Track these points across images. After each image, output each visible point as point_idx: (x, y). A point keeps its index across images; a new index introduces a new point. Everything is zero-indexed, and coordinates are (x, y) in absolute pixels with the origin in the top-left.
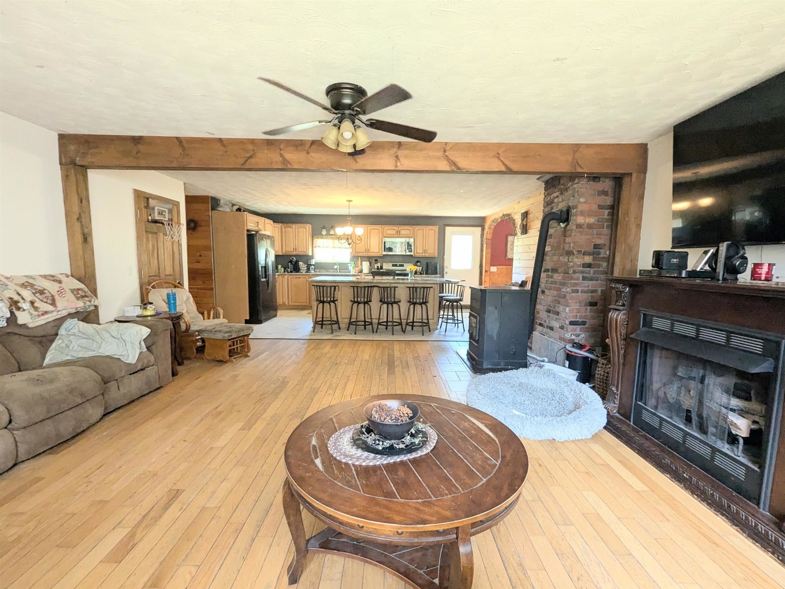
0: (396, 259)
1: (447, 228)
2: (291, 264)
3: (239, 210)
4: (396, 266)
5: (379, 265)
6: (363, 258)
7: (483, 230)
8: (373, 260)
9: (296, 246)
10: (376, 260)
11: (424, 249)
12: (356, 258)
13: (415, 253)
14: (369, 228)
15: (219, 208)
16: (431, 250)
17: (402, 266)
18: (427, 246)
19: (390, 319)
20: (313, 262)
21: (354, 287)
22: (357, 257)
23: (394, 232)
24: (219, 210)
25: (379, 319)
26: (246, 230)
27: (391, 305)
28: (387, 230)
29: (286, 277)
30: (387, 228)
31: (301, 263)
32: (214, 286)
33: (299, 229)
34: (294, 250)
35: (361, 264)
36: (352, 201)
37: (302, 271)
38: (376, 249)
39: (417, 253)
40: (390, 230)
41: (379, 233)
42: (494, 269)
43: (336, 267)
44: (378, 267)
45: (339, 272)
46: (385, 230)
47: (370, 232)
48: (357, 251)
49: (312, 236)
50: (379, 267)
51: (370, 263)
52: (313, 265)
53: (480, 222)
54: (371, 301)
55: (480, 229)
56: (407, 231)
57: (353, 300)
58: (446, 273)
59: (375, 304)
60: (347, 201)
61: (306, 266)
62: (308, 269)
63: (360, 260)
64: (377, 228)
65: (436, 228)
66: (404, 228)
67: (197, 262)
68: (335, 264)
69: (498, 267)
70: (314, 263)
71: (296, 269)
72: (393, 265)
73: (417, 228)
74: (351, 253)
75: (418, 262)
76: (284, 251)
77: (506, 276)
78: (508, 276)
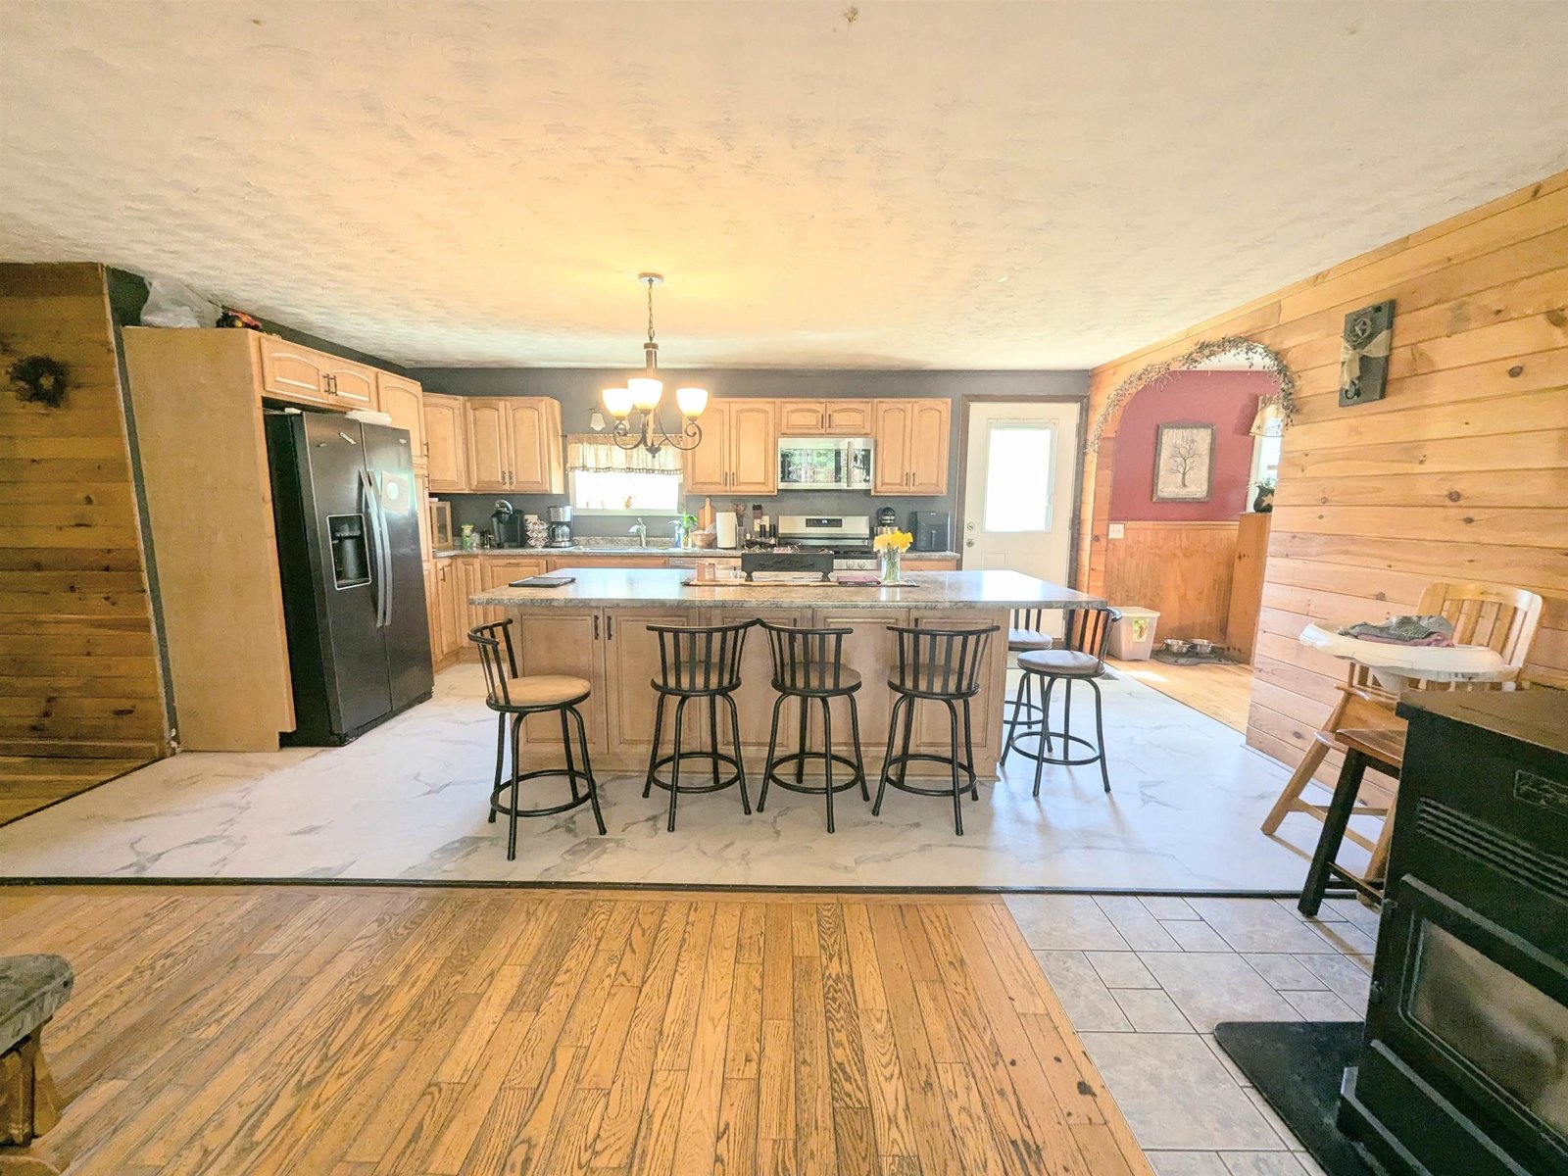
0: (819, 502)
1: (976, 408)
2: (500, 521)
3: (227, 320)
4: (818, 523)
5: (766, 521)
6: (719, 501)
7: (1085, 412)
8: (747, 506)
9: (510, 465)
10: (757, 508)
11: (907, 470)
12: (695, 499)
13: (879, 483)
14: (735, 407)
15: (149, 313)
16: (929, 475)
17: (838, 523)
18: (914, 466)
19: (816, 743)
20: (566, 514)
21: (661, 631)
22: (701, 498)
23: (811, 420)
24: (149, 325)
25: (772, 745)
26: (259, 403)
27: (818, 701)
28: (793, 412)
29: (477, 562)
30: (790, 407)
31: (531, 519)
32: (150, 614)
33: (518, 414)
34: (504, 478)
35: (713, 520)
36: (659, 276)
37: (532, 543)
38: (755, 474)
39: (883, 484)
40: (802, 412)
41: (767, 424)
42: (1117, 531)
43: (634, 529)
44: (762, 527)
45: (647, 544)
46: (784, 415)
47: (738, 421)
48: (698, 480)
49: (564, 436)
50: (768, 529)
51: (740, 517)
52: (568, 524)
53: (1078, 386)
54: (734, 686)
55: (1074, 408)
56: (854, 415)
57: (660, 681)
58: (970, 544)
59: (755, 694)
60: (643, 275)
61: (546, 526)
62: (551, 539)
63: (708, 506)
64: (758, 406)
65: (944, 406)
66: (845, 406)
67: (79, 525)
68: (634, 520)
69: (1130, 524)
70: (567, 519)
71: (517, 536)
72: (810, 523)
73: (887, 404)
74: (681, 485)
75: (886, 511)
76: (475, 482)
77: (1152, 551)
78: (1157, 551)
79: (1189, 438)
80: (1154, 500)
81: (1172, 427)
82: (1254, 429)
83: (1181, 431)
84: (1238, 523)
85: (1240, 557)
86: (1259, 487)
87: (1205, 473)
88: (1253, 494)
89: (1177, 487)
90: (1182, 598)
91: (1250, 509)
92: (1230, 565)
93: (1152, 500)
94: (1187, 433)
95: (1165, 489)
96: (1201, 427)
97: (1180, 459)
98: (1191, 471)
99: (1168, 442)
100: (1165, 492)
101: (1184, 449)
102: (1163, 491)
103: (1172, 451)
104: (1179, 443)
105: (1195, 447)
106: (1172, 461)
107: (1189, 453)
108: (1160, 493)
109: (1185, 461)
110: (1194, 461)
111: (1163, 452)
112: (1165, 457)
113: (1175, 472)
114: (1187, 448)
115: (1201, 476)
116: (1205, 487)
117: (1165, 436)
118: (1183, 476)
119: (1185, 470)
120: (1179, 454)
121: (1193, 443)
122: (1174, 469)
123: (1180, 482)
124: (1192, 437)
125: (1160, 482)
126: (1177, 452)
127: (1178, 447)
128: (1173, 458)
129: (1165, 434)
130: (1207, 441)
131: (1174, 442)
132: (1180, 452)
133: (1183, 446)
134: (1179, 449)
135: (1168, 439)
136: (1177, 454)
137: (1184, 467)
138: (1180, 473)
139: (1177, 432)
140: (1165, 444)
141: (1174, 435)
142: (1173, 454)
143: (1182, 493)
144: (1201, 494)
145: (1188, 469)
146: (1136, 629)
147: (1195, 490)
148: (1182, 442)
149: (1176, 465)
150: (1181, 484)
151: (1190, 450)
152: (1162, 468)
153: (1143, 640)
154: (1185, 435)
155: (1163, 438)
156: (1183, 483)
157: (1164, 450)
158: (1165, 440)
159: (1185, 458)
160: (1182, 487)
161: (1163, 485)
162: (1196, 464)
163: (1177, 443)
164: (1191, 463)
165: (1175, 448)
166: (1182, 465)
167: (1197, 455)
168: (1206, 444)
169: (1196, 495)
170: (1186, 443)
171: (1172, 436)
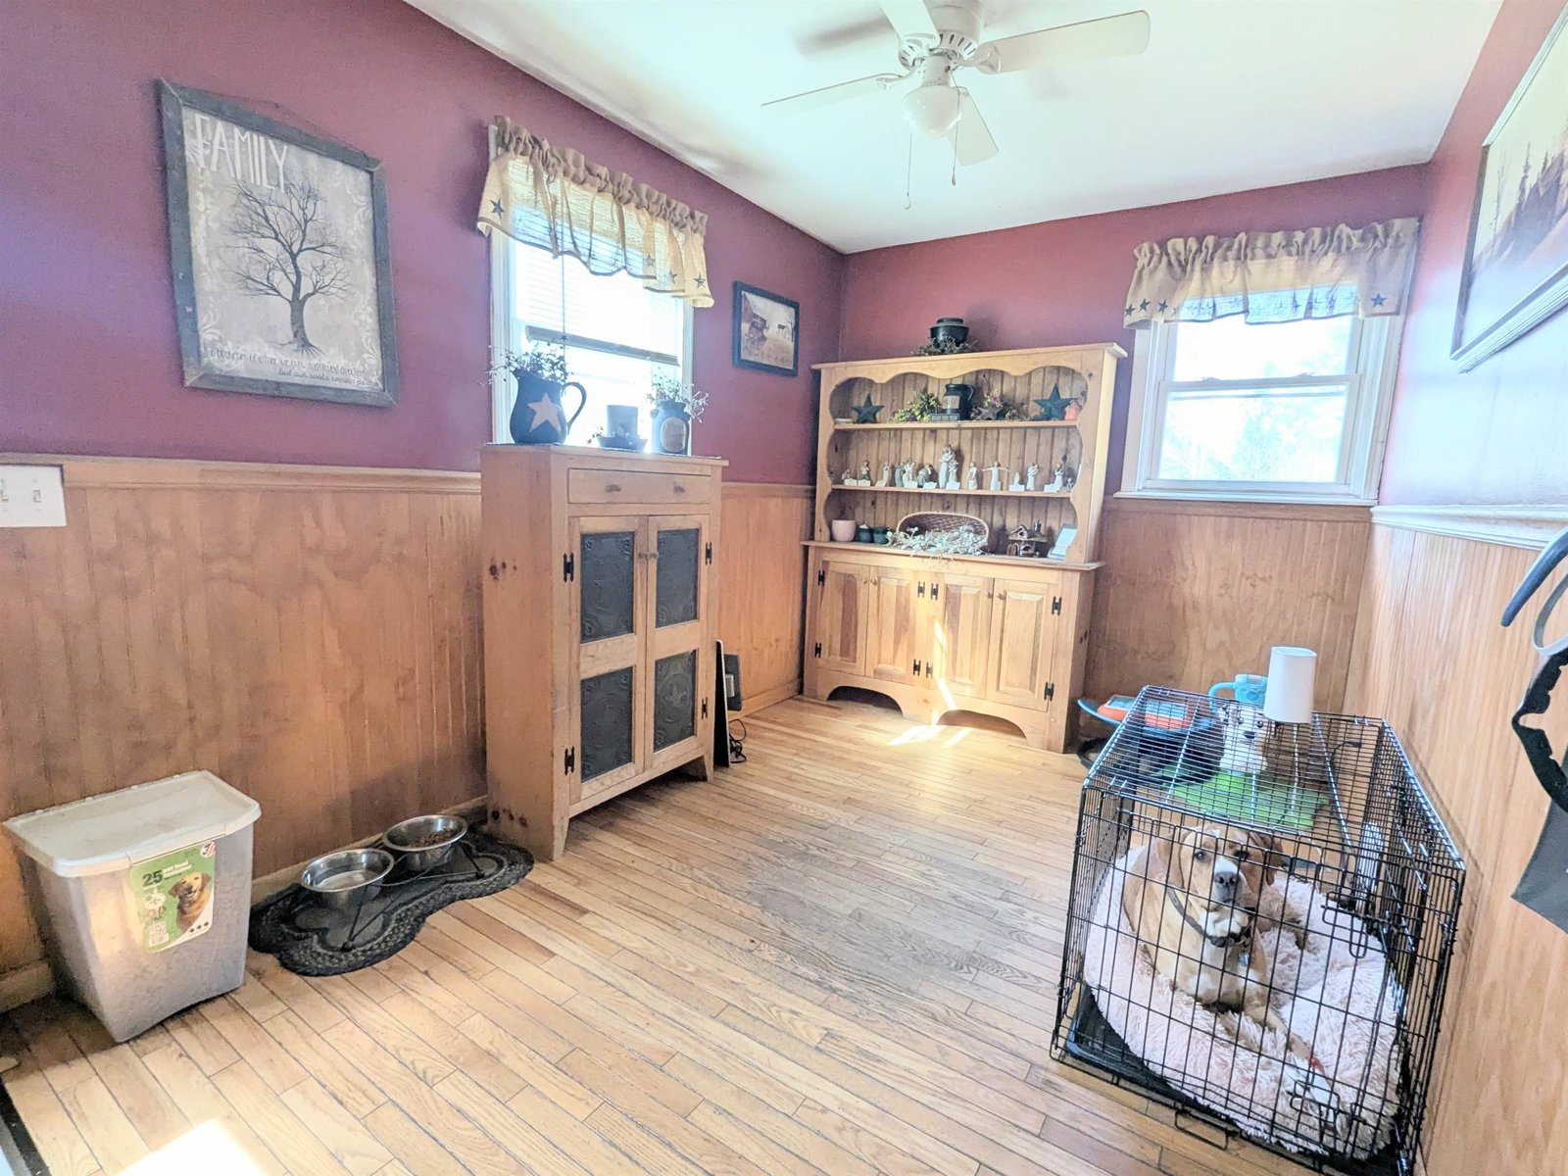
69: (91, 470)
77: (217, 568)
78: (240, 569)
79: (297, 179)
80: (190, 381)
81: (218, 112)
82: (486, 209)
83: (260, 141)
84: (478, 475)
85: (493, 570)
86: (516, 373)
87: (364, 314)
88: (506, 393)
89: (273, 343)
90: (352, 706)
91: (503, 435)
92: (474, 593)
93: (182, 380)
94: (287, 156)
95: (230, 347)
96: (335, 157)
97: (271, 248)
98: (320, 300)
99: (208, 160)
100: (231, 356)
101: (282, 212)
102: (221, 353)
103: (235, 206)
104: (258, 183)
105: (319, 216)
106: (242, 242)
107: (304, 232)
108: (212, 358)
109: (294, 257)
110: (324, 266)
111: (197, 202)
112: (210, 224)
113: (260, 287)
114: (292, 214)
115: (356, 323)
116: (373, 359)
117: (194, 135)
118: (292, 310)
119: (297, 288)
120: (264, 222)
121: (311, 202)
122: (253, 274)
123: (286, 332)
124: (306, 178)
125: (205, 320)
126: (259, 214)
127: (256, 201)
128: (240, 230)
129: (192, 128)
130: (359, 207)
131: (239, 177)
132: (267, 220)
133: (273, 198)
134: (257, 205)
135: (208, 152)
136: (260, 224)
137: (293, 278)
138: (280, 295)
139: (243, 139)
140: (198, 164)
141: (231, 146)
142: (240, 218)
143: (298, 368)
144: (362, 379)
145: (306, 287)
146: (160, 904)
147: (341, 362)
148: (269, 184)
149: (260, 262)
150: (291, 335)
151: (306, 222)
152: (205, 261)
153: (197, 933)
154: (281, 164)
155: (188, 140)
156: (295, 335)
157: (200, 195)
158: (194, 149)
159: (290, 247)
160: (295, 346)
161: (218, 332)
162: (331, 276)
163: (252, 181)
164: (314, 268)
165: (245, 201)
166: (284, 270)
167: (331, 245)
168: (356, 217)
169: (348, 381)
170: (283, 190)
171: (221, 144)
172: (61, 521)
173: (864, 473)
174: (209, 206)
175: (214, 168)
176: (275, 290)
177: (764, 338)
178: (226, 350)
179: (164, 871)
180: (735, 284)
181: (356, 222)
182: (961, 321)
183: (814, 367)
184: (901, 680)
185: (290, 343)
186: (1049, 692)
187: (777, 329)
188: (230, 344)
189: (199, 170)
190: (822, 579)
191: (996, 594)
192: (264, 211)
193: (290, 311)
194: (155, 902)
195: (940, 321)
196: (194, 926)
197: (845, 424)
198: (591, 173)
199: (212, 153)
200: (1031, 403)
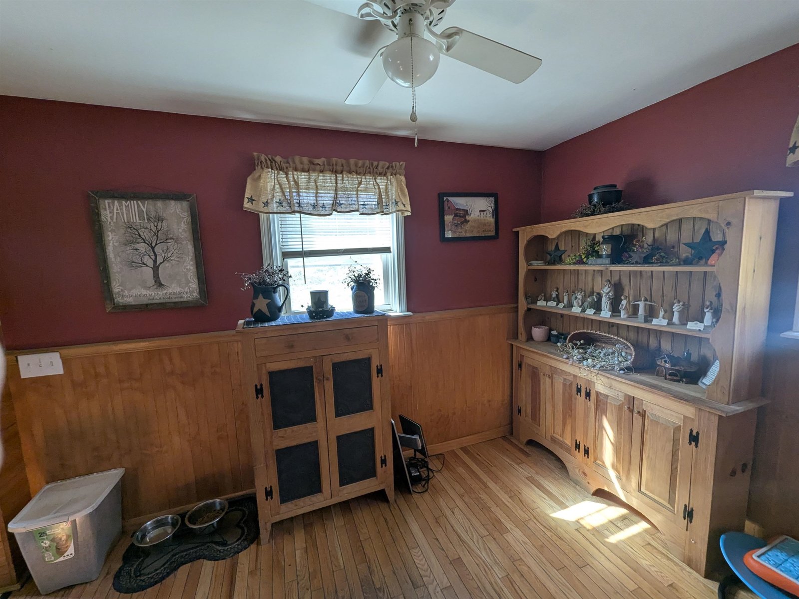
69: (73, 351)
77: (126, 385)
78: (136, 385)
79: (153, 214)
80: (110, 310)
81: (113, 197)
82: (245, 202)
83: (134, 203)
87: (189, 266)
89: (145, 287)
93: (105, 309)
94: (145, 206)
95: (126, 293)
96: (169, 198)
97: (142, 247)
98: (167, 264)
99: (112, 218)
100: (127, 297)
101: (147, 230)
102: (123, 296)
103: (125, 233)
104: (135, 221)
105: (165, 227)
106: (128, 248)
107: (157, 236)
108: (118, 299)
109: (153, 248)
110: (168, 249)
111: (108, 236)
112: (115, 244)
113: (138, 265)
114: (151, 230)
115: (185, 270)
116: (194, 285)
117: (105, 210)
118: (153, 271)
119: (155, 261)
120: (139, 237)
121: (160, 222)
122: (134, 260)
123: (151, 281)
124: (157, 212)
125: (114, 284)
126: (135, 234)
127: (134, 229)
128: (128, 243)
129: (104, 207)
130: (184, 218)
131: (126, 221)
132: (140, 235)
133: (142, 225)
134: (135, 231)
135: (111, 215)
136: (137, 238)
137: (153, 257)
138: (147, 266)
139: (127, 205)
140: (108, 221)
141: (121, 209)
142: (127, 238)
143: (157, 296)
144: (189, 295)
145: (159, 260)
146: (47, 545)
147: (178, 289)
148: (140, 220)
149: (138, 254)
150: (154, 282)
151: (158, 232)
152: (113, 260)
153: (67, 558)
154: (144, 210)
155: (103, 212)
156: (155, 281)
157: (110, 233)
158: (106, 216)
159: (151, 244)
160: (155, 287)
161: (120, 287)
162: (172, 252)
163: (132, 221)
164: (163, 251)
165: (129, 230)
166: (149, 255)
167: (171, 239)
168: (182, 223)
169: (181, 297)
170: (146, 221)
171: (117, 210)
172: (62, 372)
173: (554, 296)
174: (114, 237)
175: (115, 221)
176: (145, 264)
177: (467, 221)
178: (124, 294)
179: (47, 532)
180: (439, 194)
181: (183, 225)
182: (615, 186)
183: (515, 230)
184: (568, 450)
185: (153, 286)
186: (689, 514)
187: (478, 213)
188: (126, 292)
189: (108, 223)
190: (520, 366)
191: (635, 411)
192: (138, 232)
193: (152, 272)
194: (45, 544)
195: (595, 189)
196: (65, 555)
197: (538, 265)
198: (314, 164)
199: (113, 215)
200: (682, 247)
